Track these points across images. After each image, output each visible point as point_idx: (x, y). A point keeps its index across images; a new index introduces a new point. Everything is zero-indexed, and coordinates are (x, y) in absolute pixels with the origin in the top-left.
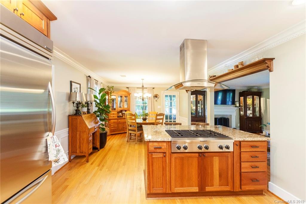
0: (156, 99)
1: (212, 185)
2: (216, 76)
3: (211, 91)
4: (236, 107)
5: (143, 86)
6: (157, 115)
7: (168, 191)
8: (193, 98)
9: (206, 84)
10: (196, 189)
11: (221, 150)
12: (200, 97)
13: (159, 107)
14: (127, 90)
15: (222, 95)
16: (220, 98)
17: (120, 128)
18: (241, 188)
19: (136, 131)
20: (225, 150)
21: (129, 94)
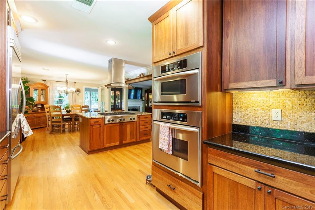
0: (78, 93)
1: (126, 140)
2: (129, 79)
3: (126, 89)
4: (143, 100)
5: (67, 81)
6: (83, 107)
7: (102, 147)
8: (112, 93)
9: (123, 85)
10: (118, 143)
11: (131, 121)
12: (118, 93)
13: (81, 101)
14: (43, 82)
15: (134, 91)
16: (132, 94)
17: (36, 123)
18: (140, 139)
19: (61, 122)
20: (133, 120)
21: (47, 87)
